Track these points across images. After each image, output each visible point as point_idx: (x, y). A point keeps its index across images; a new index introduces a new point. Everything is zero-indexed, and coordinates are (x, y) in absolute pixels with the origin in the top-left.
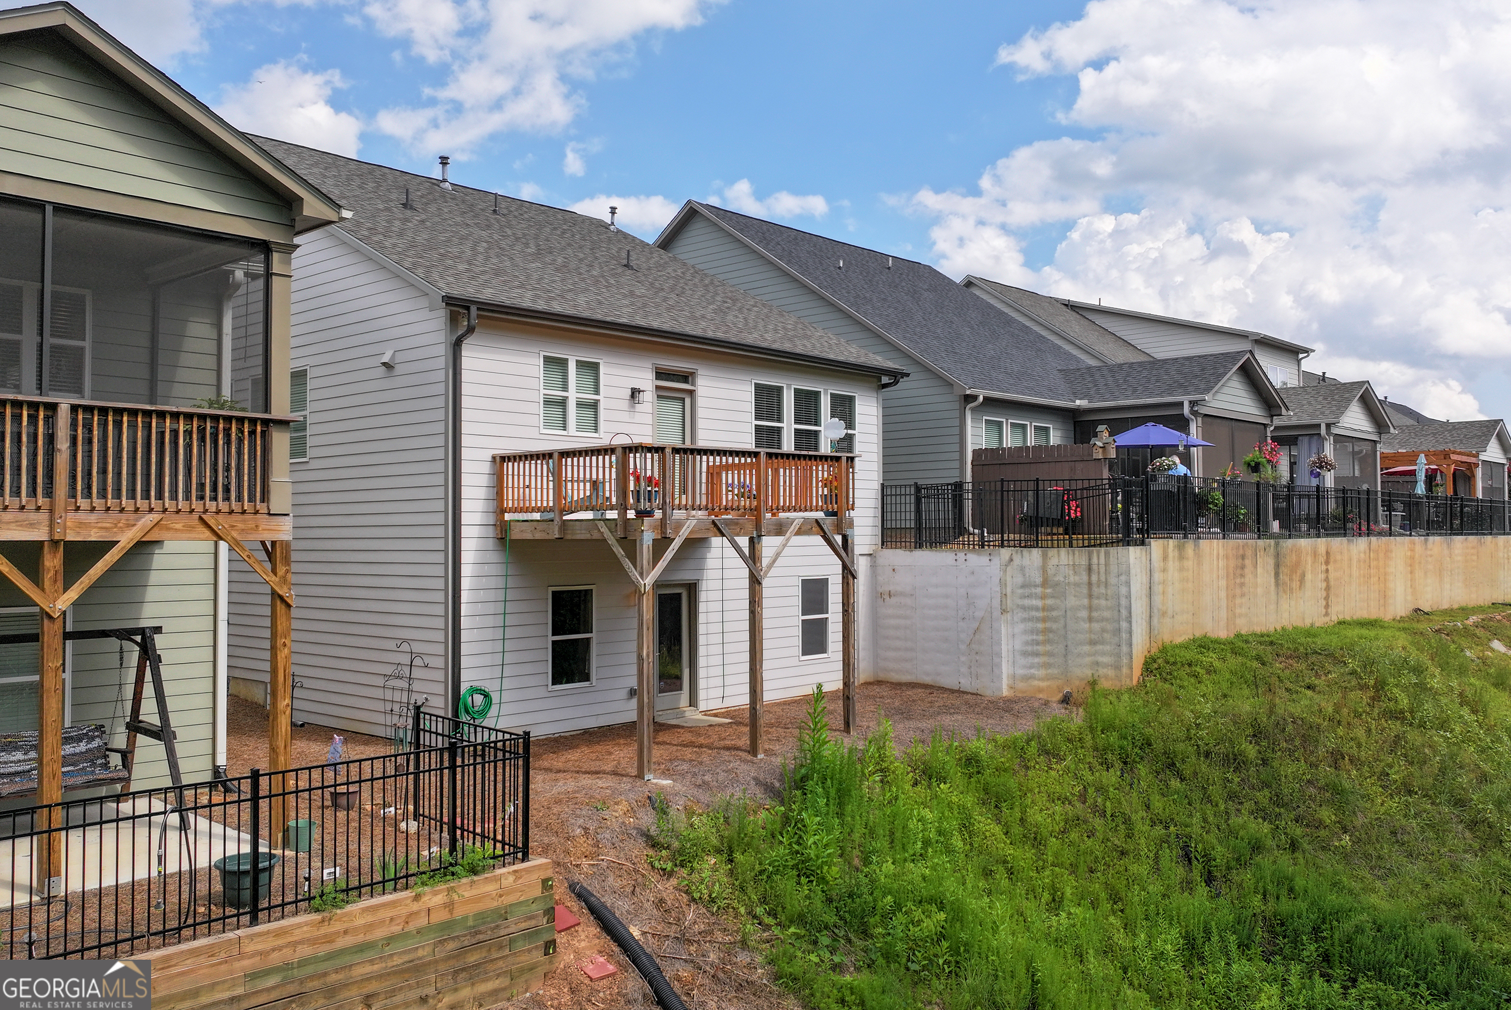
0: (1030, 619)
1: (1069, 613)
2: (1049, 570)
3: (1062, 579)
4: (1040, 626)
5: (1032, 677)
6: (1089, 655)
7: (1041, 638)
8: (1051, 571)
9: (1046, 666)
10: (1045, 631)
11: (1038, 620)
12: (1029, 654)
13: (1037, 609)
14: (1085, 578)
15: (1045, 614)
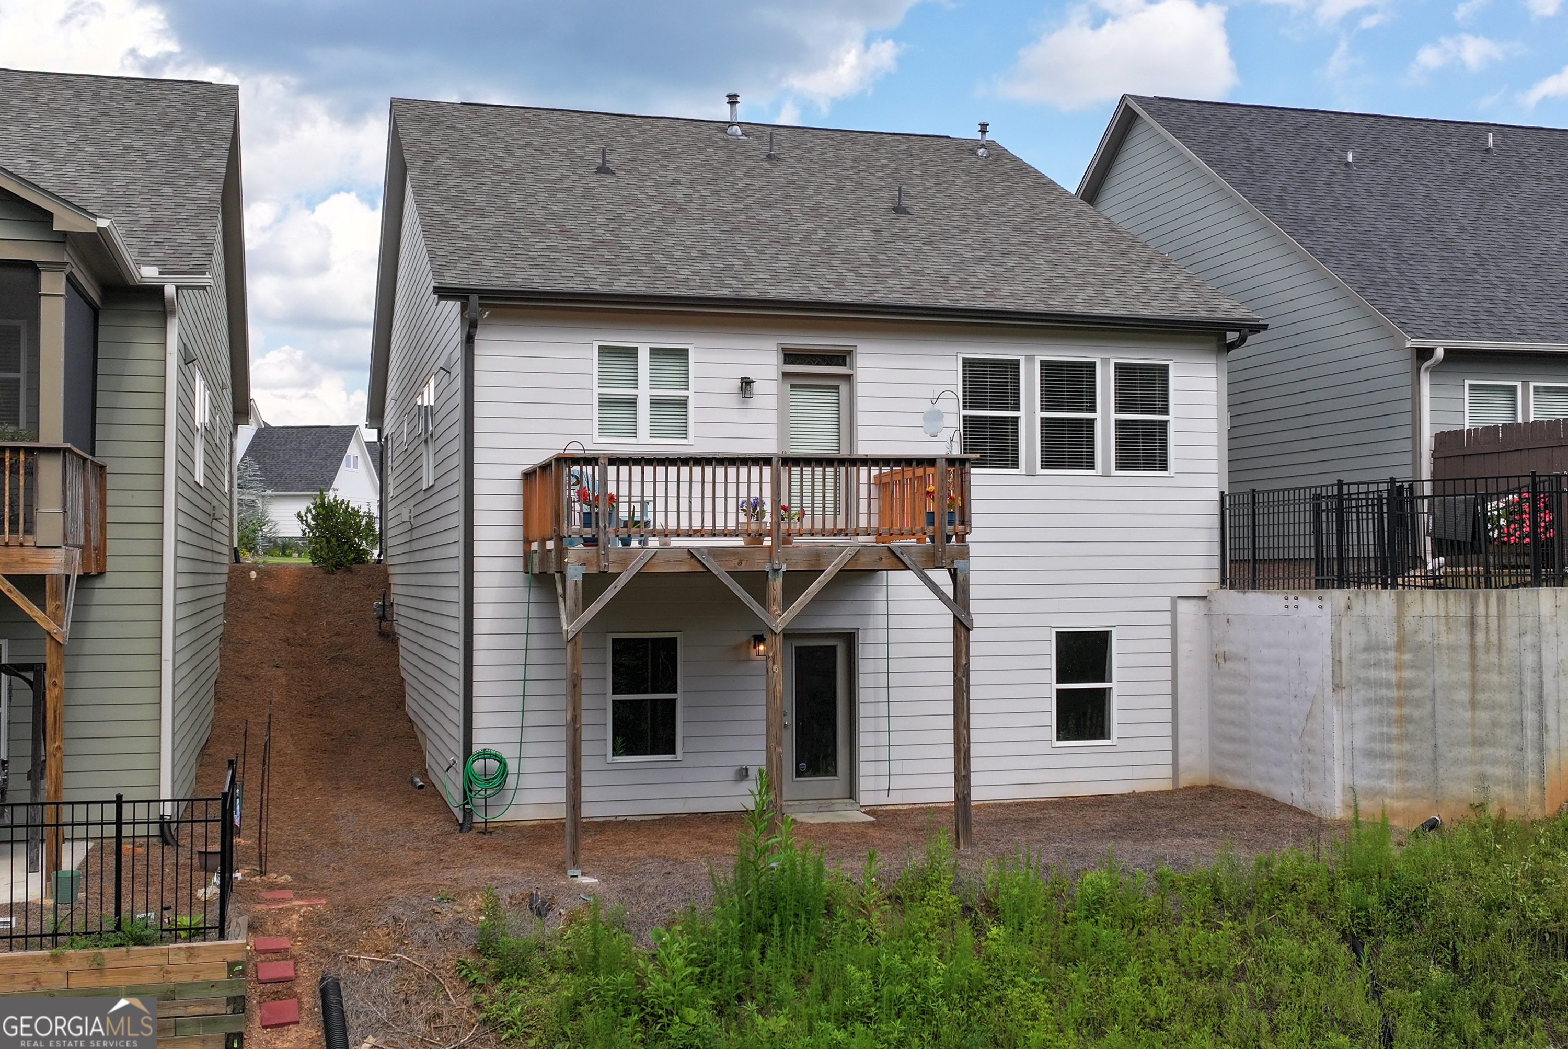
0: (1378, 701)
1: (1439, 694)
2: (1407, 625)
3: (1428, 639)
4: (1394, 712)
5: (1381, 792)
6: (1472, 762)
7: (1395, 731)
8: (1410, 624)
9: (1404, 775)
10: (1402, 720)
11: (1390, 702)
12: (1376, 757)
13: (1388, 685)
14: (1465, 638)
15: (1402, 693)
